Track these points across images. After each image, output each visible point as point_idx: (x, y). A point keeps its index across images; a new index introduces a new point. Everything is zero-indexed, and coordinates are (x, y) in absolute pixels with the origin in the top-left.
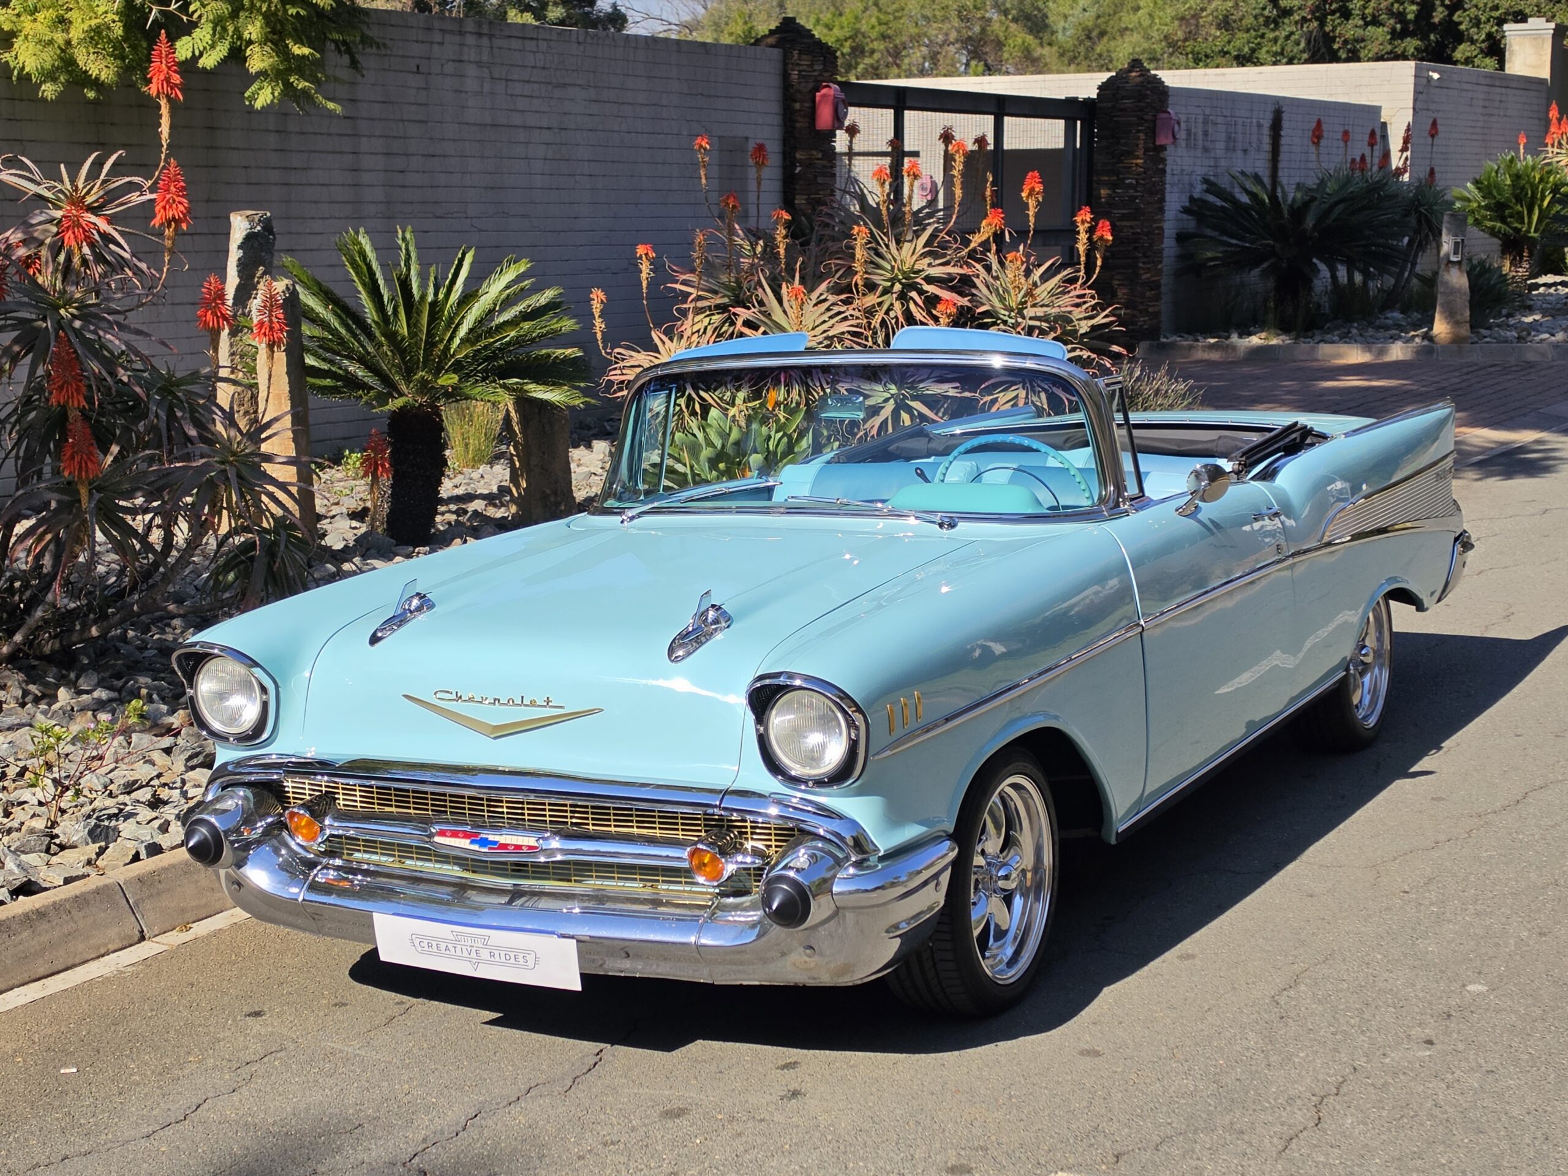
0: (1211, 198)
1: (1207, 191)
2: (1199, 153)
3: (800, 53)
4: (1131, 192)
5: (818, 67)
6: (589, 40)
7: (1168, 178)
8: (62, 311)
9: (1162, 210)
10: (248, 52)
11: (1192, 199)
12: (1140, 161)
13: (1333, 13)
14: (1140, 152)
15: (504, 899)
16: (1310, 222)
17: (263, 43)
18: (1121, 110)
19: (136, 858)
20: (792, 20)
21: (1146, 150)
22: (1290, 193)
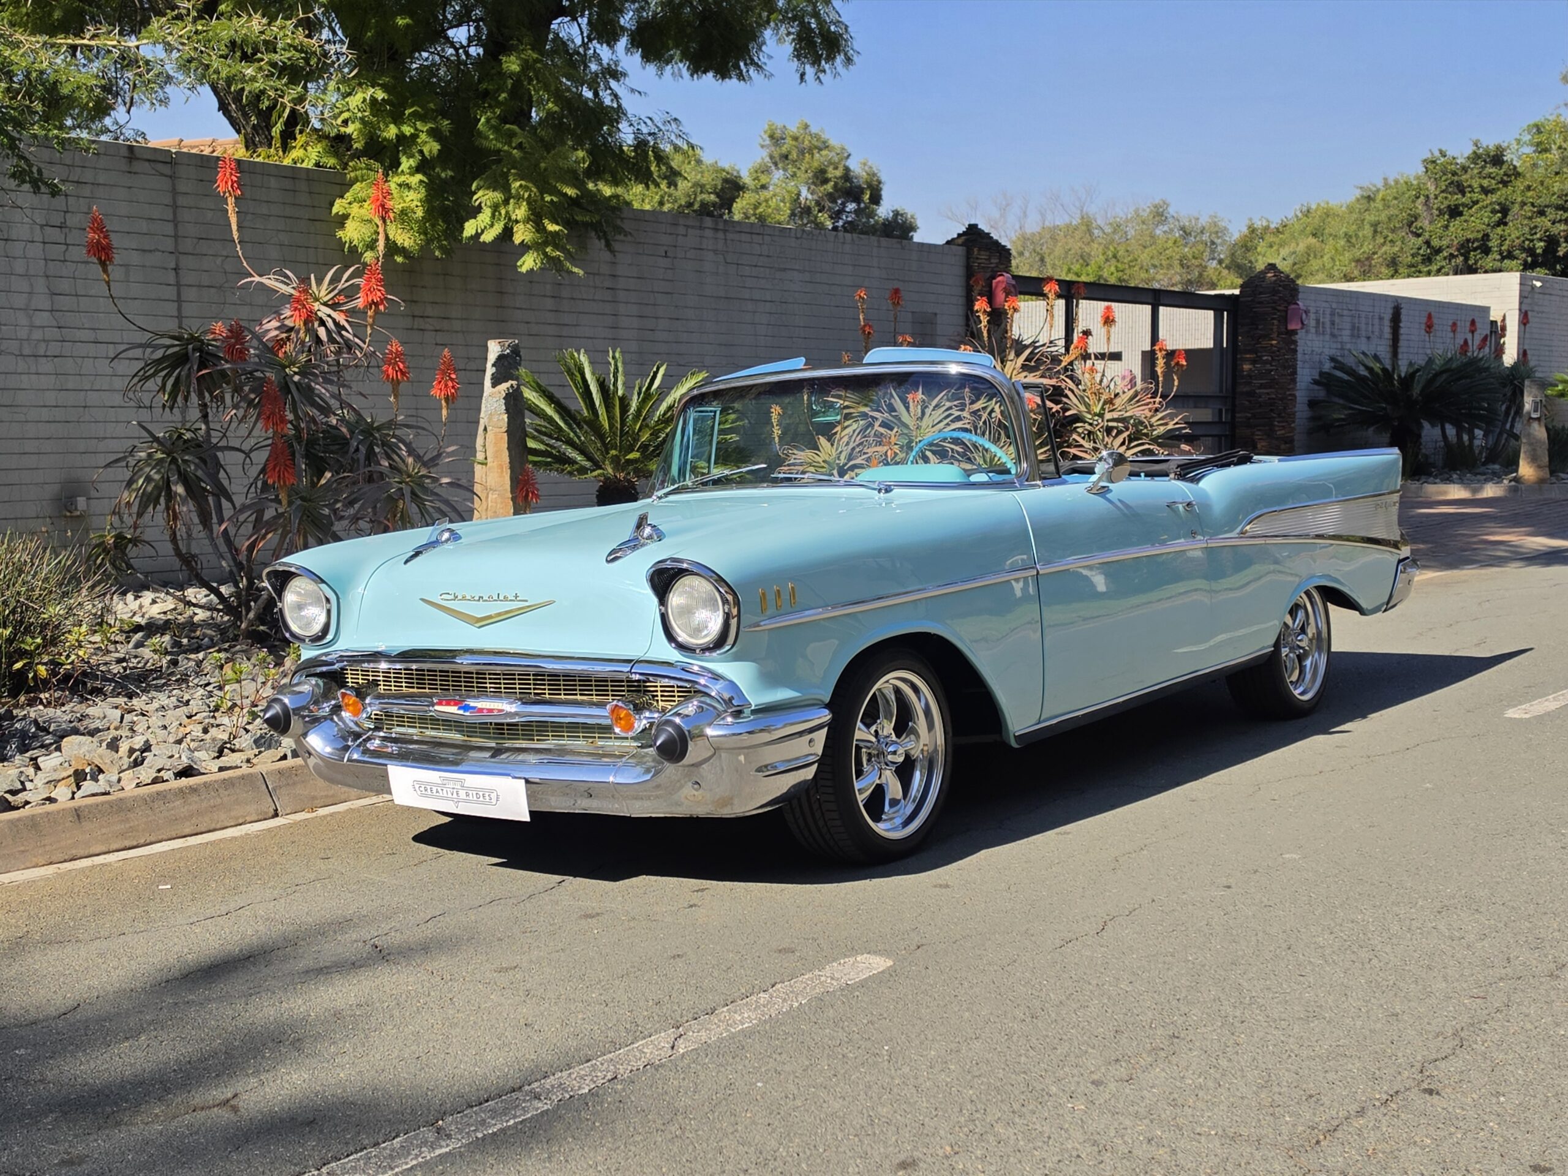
0: (1339, 374)
1: (1335, 368)
2: (1327, 337)
3: (980, 250)
4: (1268, 367)
5: (995, 261)
6: (805, 236)
7: (1299, 356)
8: (287, 370)
9: (1294, 381)
10: (515, 229)
11: (1321, 374)
12: (1274, 342)
13: (1475, 249)
14: (1275, 335)
15: (487, 754)
16: (1416, 390)
17: (527, 220)
18: (1260, 303)
19: (284, 757)
20: (975, 226)
21: (1279, 334)
22: (1403, 369)
